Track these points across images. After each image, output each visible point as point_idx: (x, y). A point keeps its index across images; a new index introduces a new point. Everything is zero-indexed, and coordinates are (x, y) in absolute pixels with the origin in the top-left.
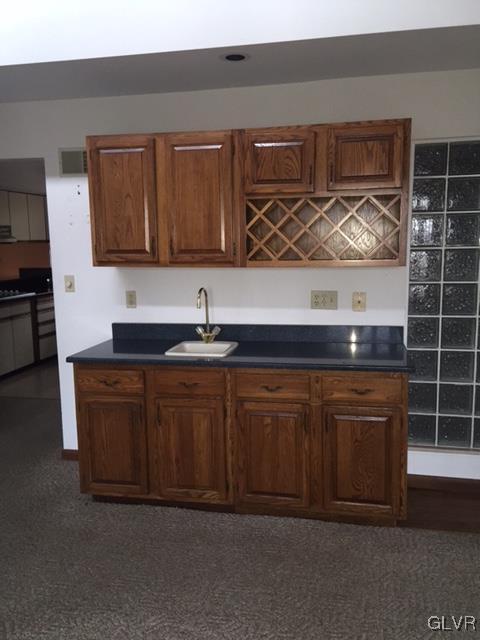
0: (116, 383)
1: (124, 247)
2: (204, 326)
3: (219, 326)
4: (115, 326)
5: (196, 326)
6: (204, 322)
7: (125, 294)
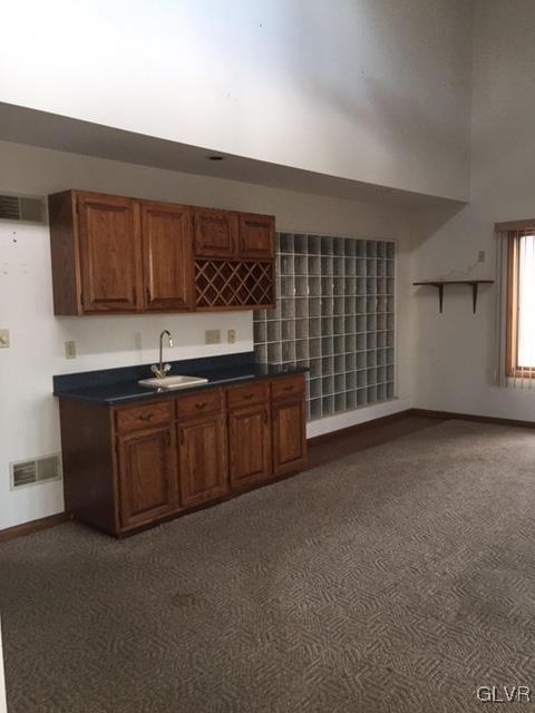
0: (149, 416)
1: (110, 297)
2: (158, 365)
3: (170, 363)
4: (57, 379)
5: (150, 366)
6: (158, 361)
7: (64, 346)
